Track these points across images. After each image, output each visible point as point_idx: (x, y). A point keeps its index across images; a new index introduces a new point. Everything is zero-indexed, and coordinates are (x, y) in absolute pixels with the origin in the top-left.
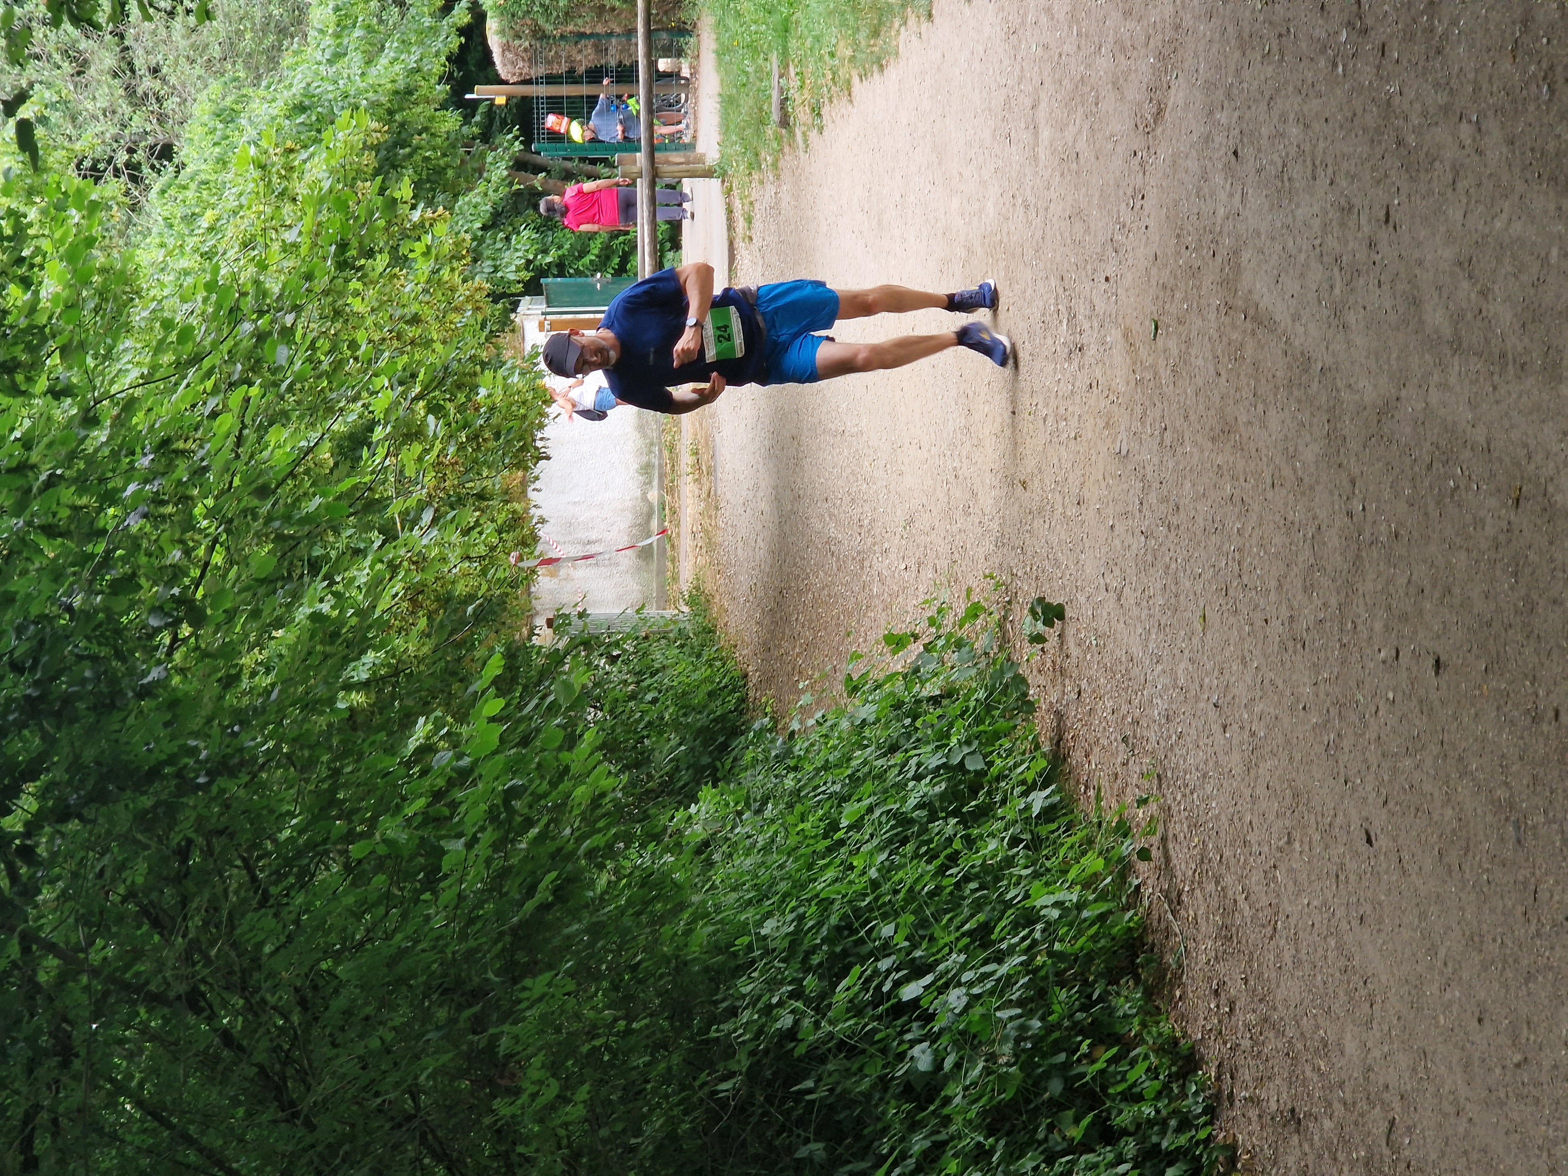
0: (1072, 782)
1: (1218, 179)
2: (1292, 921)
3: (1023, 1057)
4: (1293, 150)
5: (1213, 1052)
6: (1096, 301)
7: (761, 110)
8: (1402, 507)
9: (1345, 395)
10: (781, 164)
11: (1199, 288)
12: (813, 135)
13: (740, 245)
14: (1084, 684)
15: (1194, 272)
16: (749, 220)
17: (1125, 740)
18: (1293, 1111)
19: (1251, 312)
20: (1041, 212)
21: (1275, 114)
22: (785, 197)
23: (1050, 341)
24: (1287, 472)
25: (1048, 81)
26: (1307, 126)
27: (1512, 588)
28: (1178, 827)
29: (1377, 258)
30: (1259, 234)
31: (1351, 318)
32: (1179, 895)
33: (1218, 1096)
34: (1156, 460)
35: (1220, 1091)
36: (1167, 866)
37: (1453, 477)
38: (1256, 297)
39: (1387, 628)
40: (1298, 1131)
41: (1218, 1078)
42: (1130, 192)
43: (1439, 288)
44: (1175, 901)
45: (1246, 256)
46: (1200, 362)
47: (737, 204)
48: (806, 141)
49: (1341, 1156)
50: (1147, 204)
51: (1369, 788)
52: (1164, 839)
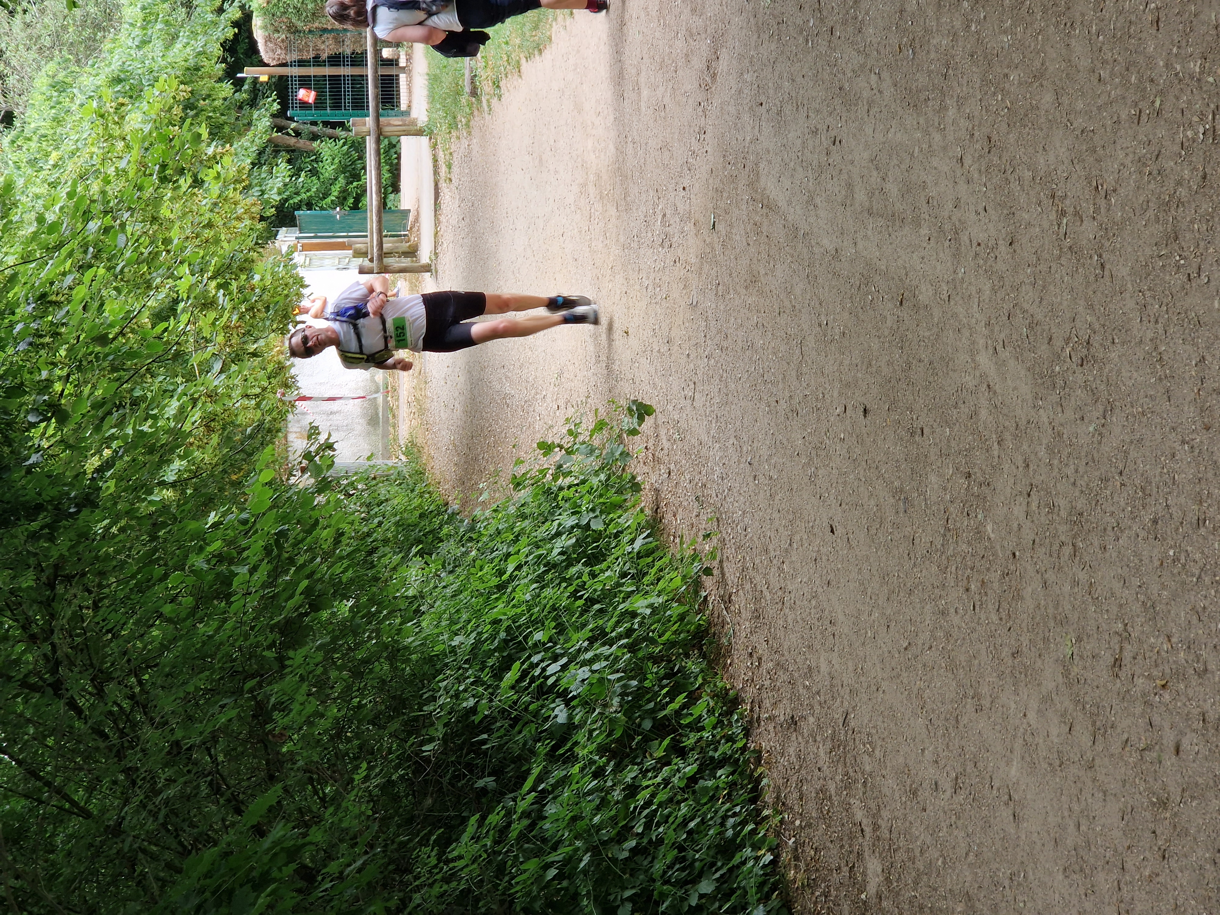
0: (665, 536)
1: (746, 117)
2: (793, 595)
3: (626, 706)
4: (786, 96)
5: (749, 694)
6: (678, 204)
7: (457, 84)
8: (846, 315)
9: (816, 250)
10: (471, 123)
11: (737, 189)
12: (494, 101)
13: (442, 185)
14: (672, 467)
15: (733, 179)
16: (449, 166)
17: (697, 499)
18: (793, 717)
19: (765, 202)
20: (643, 147)
21: (777, 74)
22: (475, 148)
23: (650, 234)
24: (787, 303)
25: (646, 57)
26: (793, 80)
27: (900, 357)
28: (729, 552)
29: (831, 161)
30: (769, 152)
31: (818, 200)
32: (730, 596)
33: (750, 722)
34: (713, 306)
35: (752, 718)
36: (723, 581)
37: (871, 293)
38: (768, 192)
39: (840, 394)
40: (795, 730)
41: (752, 710)
42: (697, 130)
43: (862, 177)
44: (727, 600)
45: (762, 166)
46: (738, 238)
47: (441, 155)
48: (489, 106)
49: (818, 738)
50: (707, 136)
51: (832, 498)
52: (721, 562)
